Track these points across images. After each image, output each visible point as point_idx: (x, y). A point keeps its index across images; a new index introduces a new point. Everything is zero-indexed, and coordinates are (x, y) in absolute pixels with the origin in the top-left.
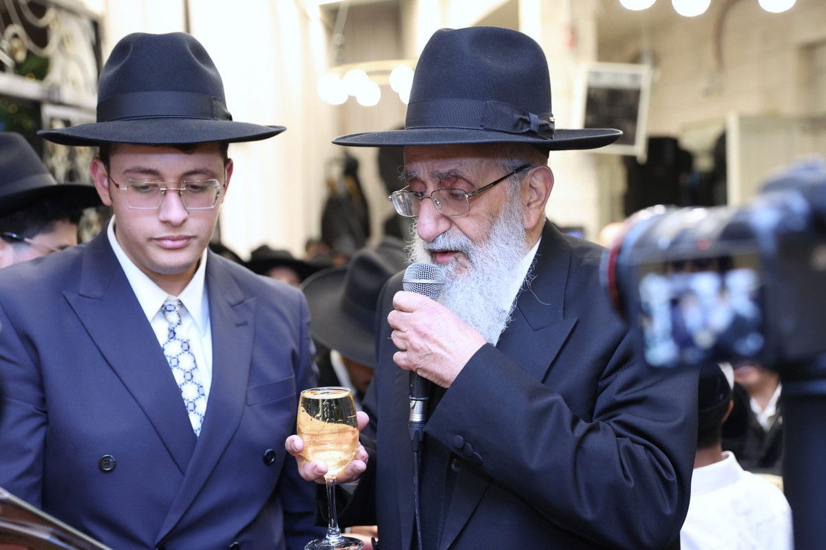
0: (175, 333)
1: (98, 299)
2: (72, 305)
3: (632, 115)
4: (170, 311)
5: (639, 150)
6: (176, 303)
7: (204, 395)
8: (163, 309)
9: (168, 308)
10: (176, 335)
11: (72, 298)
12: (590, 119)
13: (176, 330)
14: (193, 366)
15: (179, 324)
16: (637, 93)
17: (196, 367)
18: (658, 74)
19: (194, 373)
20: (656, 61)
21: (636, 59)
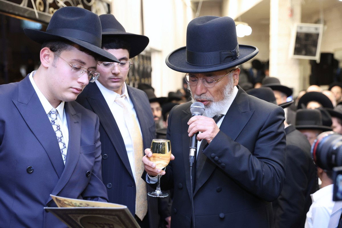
0: (54, 122)
1: (26, 104)
2: (16, 105)
3: (315, 44)
4: (53, 114)
5: (317, 58)
6: (55, 111)
7: (66, 147)
8: (50, 112)
9: (52, 112)
10: (55, 123)
11: (16, 103)
12: (297, 45)
13: (55, 121)
14: (61, 136)
15: (56, 119)
16: (318, 35)
17: (62, 137)
18: (326, 28)
19: (62, 138)
20: (325, 23)
21: (317, 22)
